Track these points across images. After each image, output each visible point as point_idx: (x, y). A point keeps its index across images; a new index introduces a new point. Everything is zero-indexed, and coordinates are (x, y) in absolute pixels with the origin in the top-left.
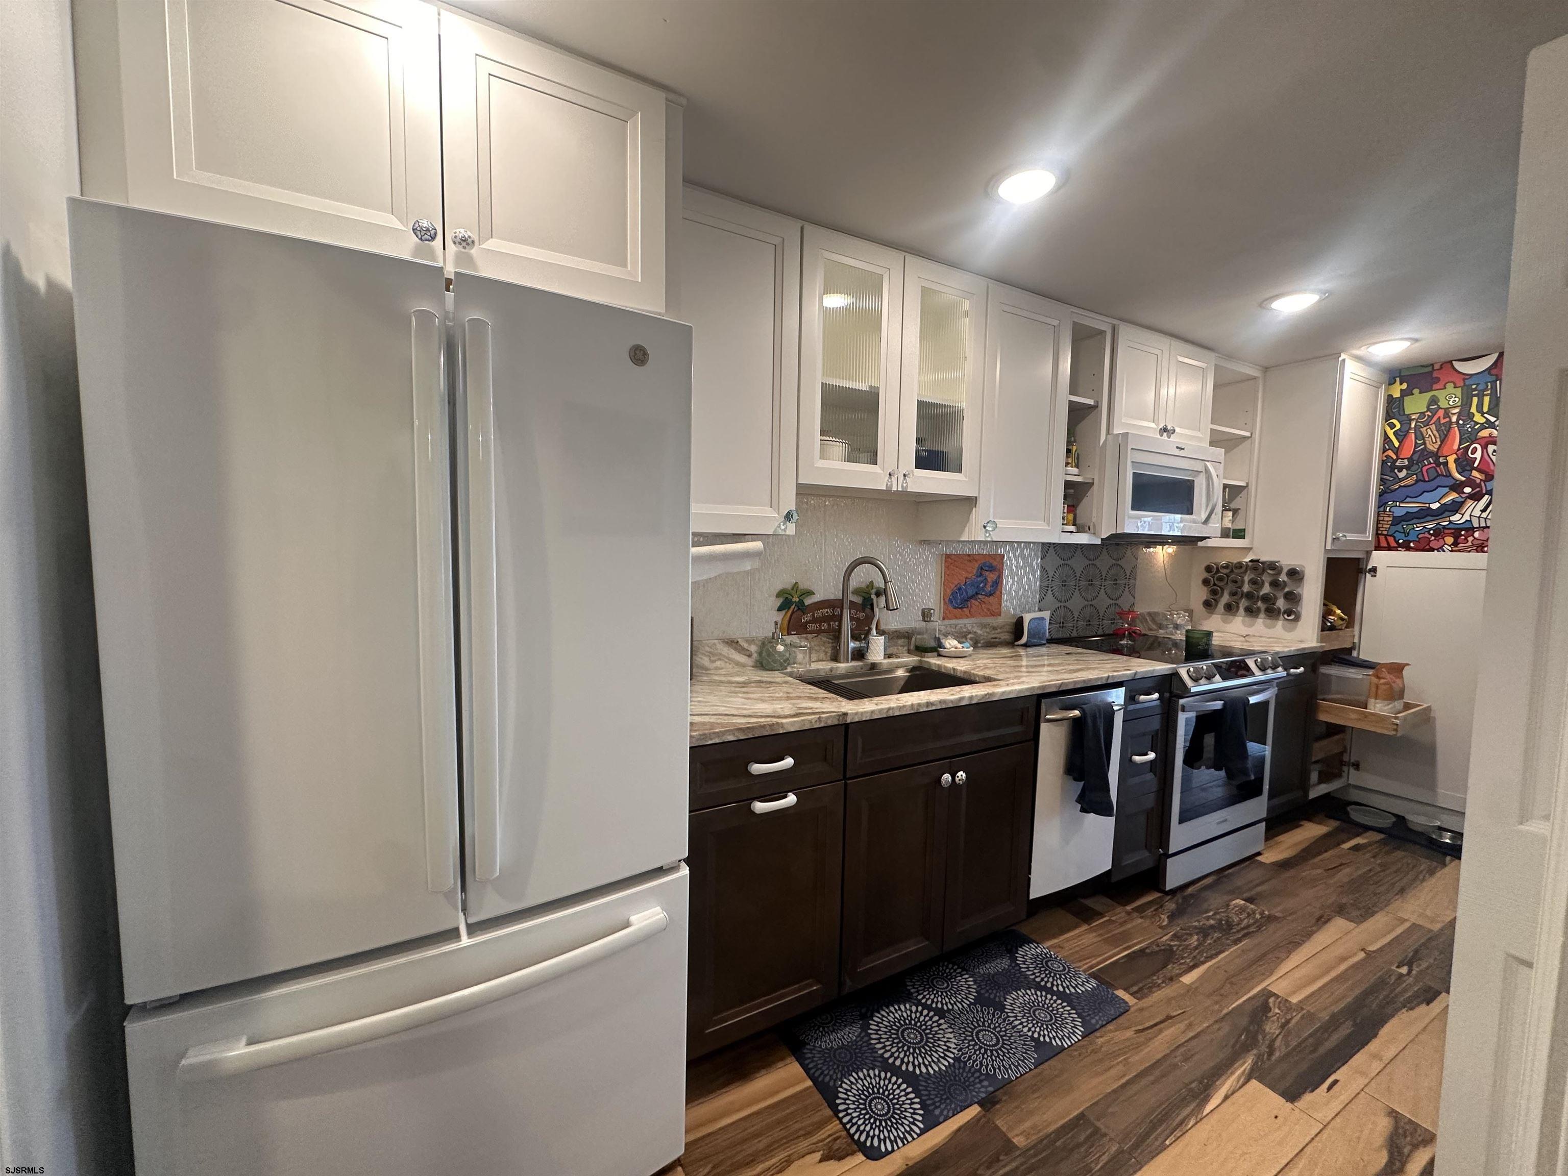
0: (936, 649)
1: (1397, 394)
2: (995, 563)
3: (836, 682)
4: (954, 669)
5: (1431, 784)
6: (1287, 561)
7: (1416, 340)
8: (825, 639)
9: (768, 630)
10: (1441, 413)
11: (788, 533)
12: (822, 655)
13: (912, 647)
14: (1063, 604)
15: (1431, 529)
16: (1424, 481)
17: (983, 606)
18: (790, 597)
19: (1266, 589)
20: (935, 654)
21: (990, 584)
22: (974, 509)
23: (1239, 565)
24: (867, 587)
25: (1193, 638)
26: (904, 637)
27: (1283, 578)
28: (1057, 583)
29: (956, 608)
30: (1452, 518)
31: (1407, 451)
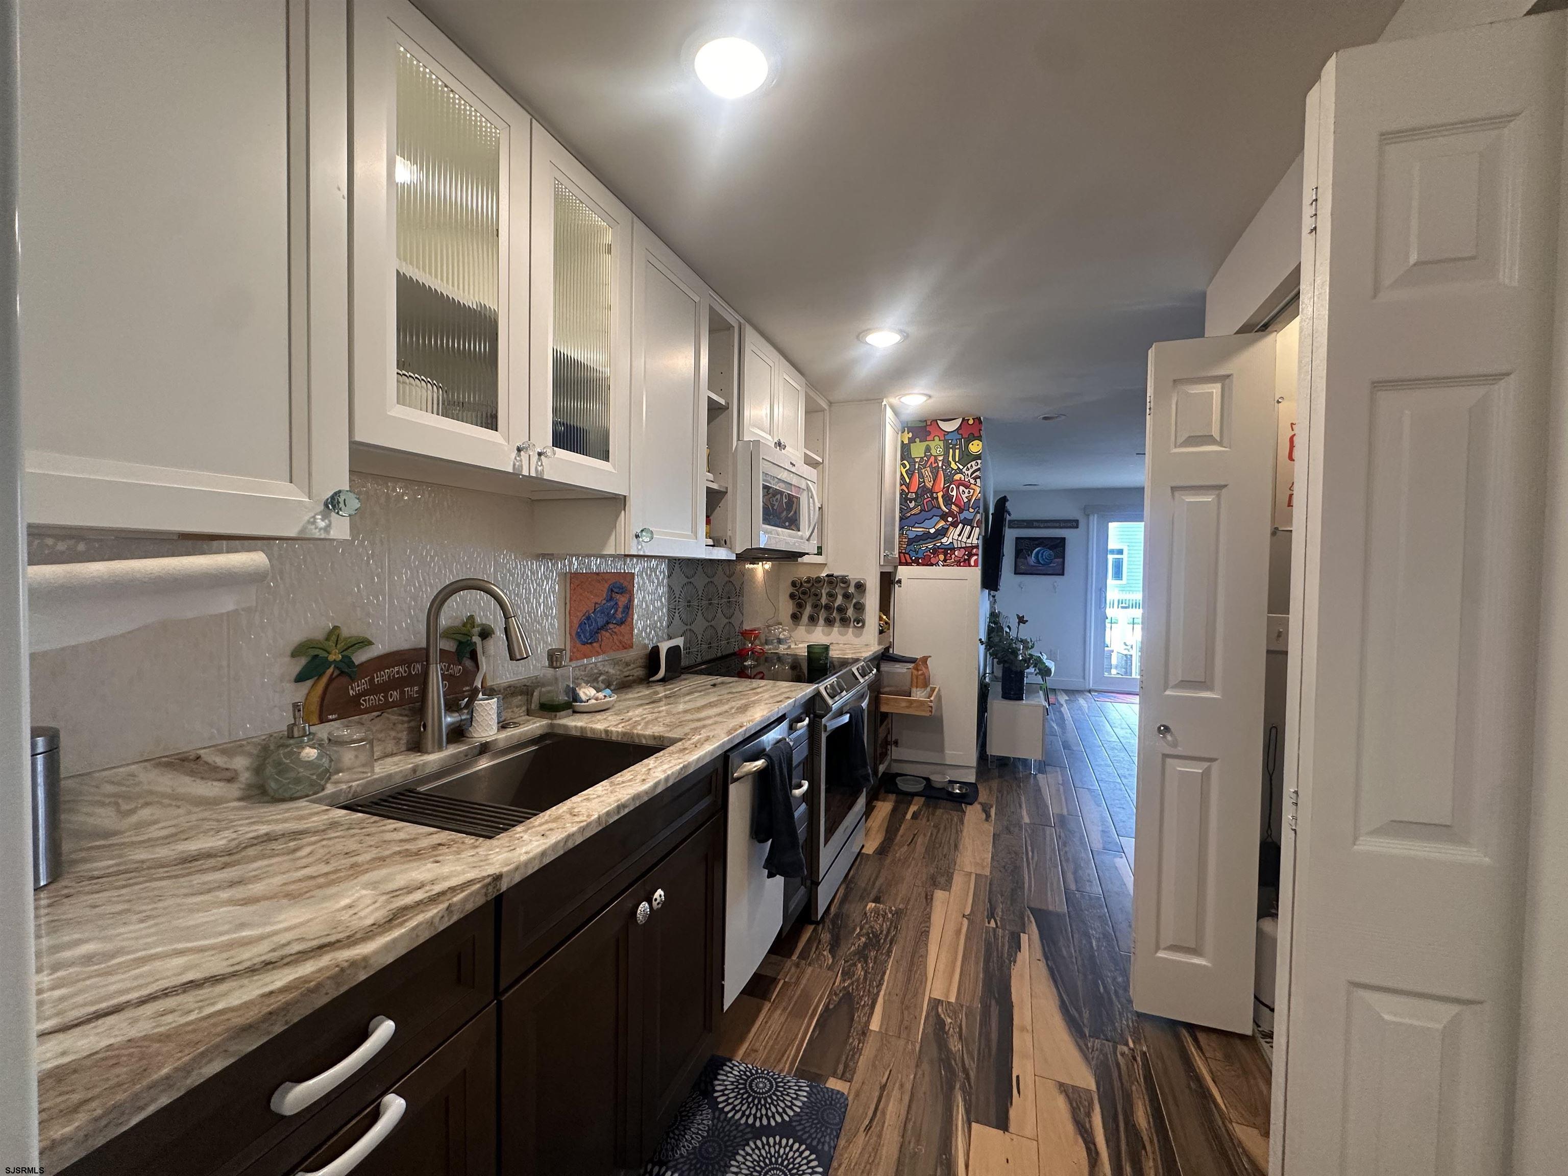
0: (571, 704)
1: (906, 442)
2: (626, 584)
3: (422, 789)
4: (606, 731)
5: (941, 749)
6: (854, 576)
7: (930, 397)
8: (394, 718)
9: (281, 721)
10: (932, 459)
11: (333, 534)
12: (390, 746)
13: (534, 706)
14: (689, 627)
15: (931, 548)
16: (925, 511)
17: (615, 637)
18: (323, 654)
19: (839, 600)
20: (570, 711)
21: (620, 610)
22: (623, 512)
23: (818, 580)
24: (464, 625)
25: (814, 653)
26: (521, 693)
27: (851, 590)
28: (683, 603)
29: (584, 644)
30: (942, 541)
31: (914, 488)
